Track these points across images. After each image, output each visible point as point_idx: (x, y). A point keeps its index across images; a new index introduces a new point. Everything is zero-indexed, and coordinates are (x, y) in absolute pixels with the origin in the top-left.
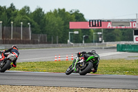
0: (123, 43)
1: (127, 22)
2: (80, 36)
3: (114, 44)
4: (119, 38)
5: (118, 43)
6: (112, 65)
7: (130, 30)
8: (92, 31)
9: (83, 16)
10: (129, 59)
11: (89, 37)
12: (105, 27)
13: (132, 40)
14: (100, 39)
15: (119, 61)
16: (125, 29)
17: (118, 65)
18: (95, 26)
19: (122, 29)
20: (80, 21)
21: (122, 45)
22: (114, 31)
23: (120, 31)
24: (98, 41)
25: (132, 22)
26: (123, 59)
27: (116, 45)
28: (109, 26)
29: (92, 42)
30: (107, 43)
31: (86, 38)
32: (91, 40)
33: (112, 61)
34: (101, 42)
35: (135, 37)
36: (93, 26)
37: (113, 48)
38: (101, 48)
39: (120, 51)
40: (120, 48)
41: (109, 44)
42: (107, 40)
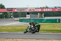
0: (22, 18)
1: (24, 9)
2: (3, 15)
3: (18, 19)
4: (20, 16)
5: (20, 18)
6: (17, 28)
7: (25, 12)
8: (8, 13)
9: (4, 6)
10: (25, 25)
11: (7, 16)
12: (14, 11)
13: (26, 17)
14: (12, 17)
15: (20, 26)
16: (23, 12)
17: (20, 28)
18: (10, 11)
19: (21, 12)
20: (3, 9)
21: (22, 19)
22: (18, 13)
23: (21, 13)
24: (11, 18)
25: (26, 9)
26: (22, 26)
27: (19, 19)
28: (16, 10)
29: (8, 18)
30: (15, 18)
31: (6, 16)
32: (8, 17)
33: (17, 26)
34: (12, 18)
35: (27, 15)
36: (9, 11)
37: (18, 20)
38: (12, 21)
39: (21, 22)
40: (21, 21)
41: (16, 19)
42: (15, 17)
